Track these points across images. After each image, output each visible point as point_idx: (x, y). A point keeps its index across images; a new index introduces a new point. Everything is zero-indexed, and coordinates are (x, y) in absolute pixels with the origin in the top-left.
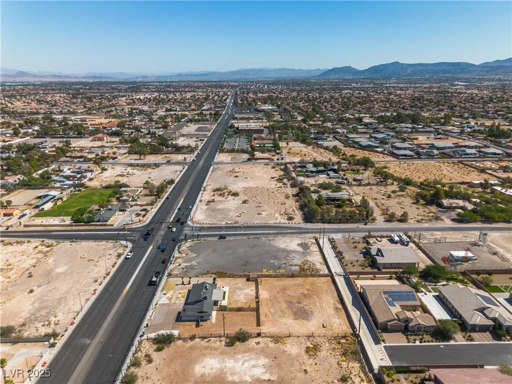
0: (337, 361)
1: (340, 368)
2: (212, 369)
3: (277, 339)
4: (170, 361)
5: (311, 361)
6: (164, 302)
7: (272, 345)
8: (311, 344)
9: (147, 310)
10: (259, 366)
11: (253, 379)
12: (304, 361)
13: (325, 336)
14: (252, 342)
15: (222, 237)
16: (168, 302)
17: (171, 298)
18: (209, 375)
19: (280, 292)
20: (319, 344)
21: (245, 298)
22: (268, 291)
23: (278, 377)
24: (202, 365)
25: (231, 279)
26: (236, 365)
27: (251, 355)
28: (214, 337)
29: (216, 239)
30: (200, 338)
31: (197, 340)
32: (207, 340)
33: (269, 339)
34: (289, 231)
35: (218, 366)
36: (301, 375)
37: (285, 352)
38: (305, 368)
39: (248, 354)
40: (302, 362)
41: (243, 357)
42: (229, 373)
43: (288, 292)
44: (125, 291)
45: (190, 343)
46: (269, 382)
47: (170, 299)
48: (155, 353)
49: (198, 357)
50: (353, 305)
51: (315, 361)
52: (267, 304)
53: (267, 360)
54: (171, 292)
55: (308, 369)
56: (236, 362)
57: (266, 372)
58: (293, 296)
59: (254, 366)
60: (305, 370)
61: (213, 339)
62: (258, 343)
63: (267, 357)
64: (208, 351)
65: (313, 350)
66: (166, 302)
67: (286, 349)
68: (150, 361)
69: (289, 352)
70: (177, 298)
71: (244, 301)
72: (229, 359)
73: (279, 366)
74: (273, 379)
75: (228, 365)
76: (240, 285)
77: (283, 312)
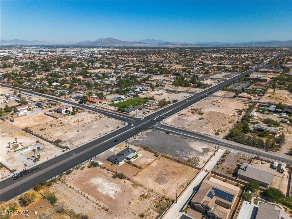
0: (150, 207)
1: (147, 211)
2: (97, 182)
3: (135, 184)
4: (88, 172)
5: (137, 201)
7: (130, 186)
8: (147, 194)
9: (103, 152)
10: (114, 191)
11: (106, 194)
12: (135, 199)
13: (158, 194)
14: (123, 181)
15: (167, 132)
17: (116, 150)
18: (94, 183)
19: (163, 167)
20: (151, 196)
21: (144, 162)
22: (158, 164)
23: (116, 199)
24: (96, 179)
25: (148, 152)
26: (107, 186)
27: (117, 185)
28: (112, 172)
29: (164, 132)
30: (107, 169)
31: (105, 170)
32: (108, 171)
33: (132, 183)
34: (207, 140)
35: (100, 183)
36: (126, 203)
37: (132, 191)
38: (131, 202)
39: (116, 184)
40: (133, 199)
41: (113, 184)
42: (100, 187)
43: (167, 168)
44: (105, 142)
45: (102, 170)
46: (110, 198)
48: (87, 167)
49: (98, 176)
50: (194, 188)
51: (139, 201)
52: (150, 169)
53: (120, 190)
54: (118, 148)
55: (132, 203)
56: (108, 185)
57: (114, 194)
58: (168, 171)
59: (113, 190)
60: (130, 203)
61: (111, 172)
62: (125, 182)
63: (121, 189)
64: (104, 176)
65: (143, 197)
66: (112, 151)
67: (133, 191)
68: (82, 169)
69: (133, 192)
70: (118, 151)
71: (142, 163)
72: (107, 182)
73: (122, 195)
74: (113, 198)
75: (104, 184)
76: (149, 156)
77: (153, 175)
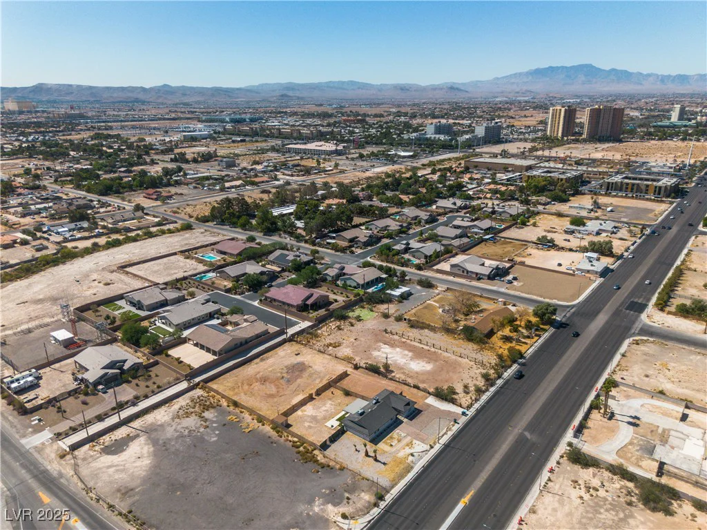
2: (419, 363)
6: (420, 443)
12: (349, 343)
16: (414, 441)
17: (408, 445)
18: (423, 361)
19: (281, 395)
21: (325, 404)
23: (377, 343)
24: (424, 368)
30: (410, 385)
32: (405, 382)
35: (412, 363)
47: (410, 444)
48: (458, 391)
53: (373, 353)
54: (401, 454)
55: (352, 340)
60: (355, 340)
63: (371, 355)
64: (411, 374)
65: (335, 345)
66: (417, 442)
68: (466, 387)
70: (399, 441)
71: (330, 402)
72: (399, 364)
73: (369, 347)
74: (382, 344)
75: (404, 361)
76: (307, 424)
77: (310, 376)
